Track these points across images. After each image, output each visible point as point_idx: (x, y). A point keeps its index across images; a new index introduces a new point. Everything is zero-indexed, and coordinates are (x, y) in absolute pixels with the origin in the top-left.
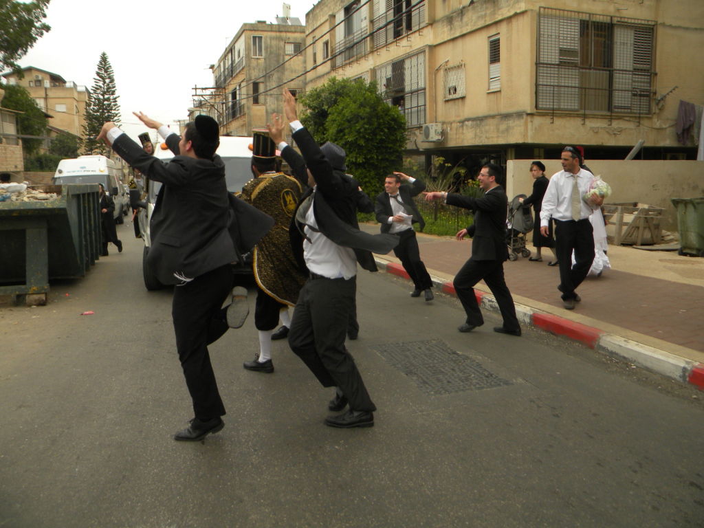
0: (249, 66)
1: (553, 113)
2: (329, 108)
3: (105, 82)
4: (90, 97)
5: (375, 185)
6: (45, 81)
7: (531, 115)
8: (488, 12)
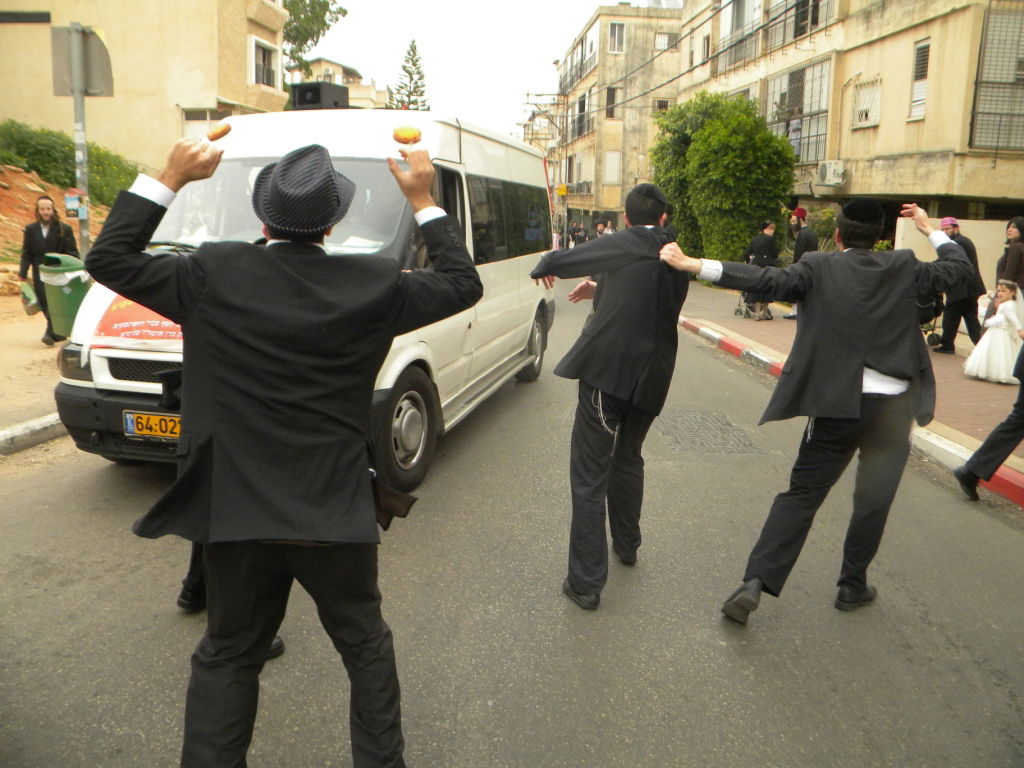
0: (604, 65)
1: (996, 154)
2: (693, 132)
3: (412, 79)
4: (391, 98)
5: (745, 240)
6: (336, 76)
7: (962, 155)
8: (918, 6)
